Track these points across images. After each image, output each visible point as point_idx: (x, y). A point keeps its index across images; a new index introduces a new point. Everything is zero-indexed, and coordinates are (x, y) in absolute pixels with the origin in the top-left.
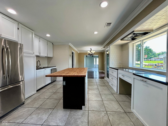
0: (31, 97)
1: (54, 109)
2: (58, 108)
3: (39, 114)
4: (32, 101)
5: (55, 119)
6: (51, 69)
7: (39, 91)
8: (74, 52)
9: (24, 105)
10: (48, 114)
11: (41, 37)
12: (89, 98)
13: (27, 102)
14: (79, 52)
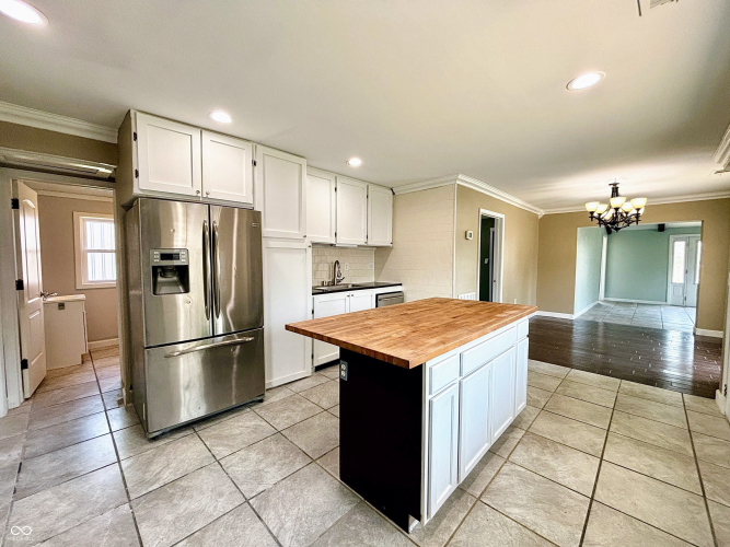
0: (290, 387)
1: (314, 461)
2: (327, 465)
3: (267, 453)
4: (284, 401)
5: (288, 506)
6: (377, 295)
7: (321, 372)
8: (503, 216)
9: (261, 405)
10: (286, 471)
11: (339, 175)
12: (493, 486)
13: (272, 399)
14: (541, 213)
